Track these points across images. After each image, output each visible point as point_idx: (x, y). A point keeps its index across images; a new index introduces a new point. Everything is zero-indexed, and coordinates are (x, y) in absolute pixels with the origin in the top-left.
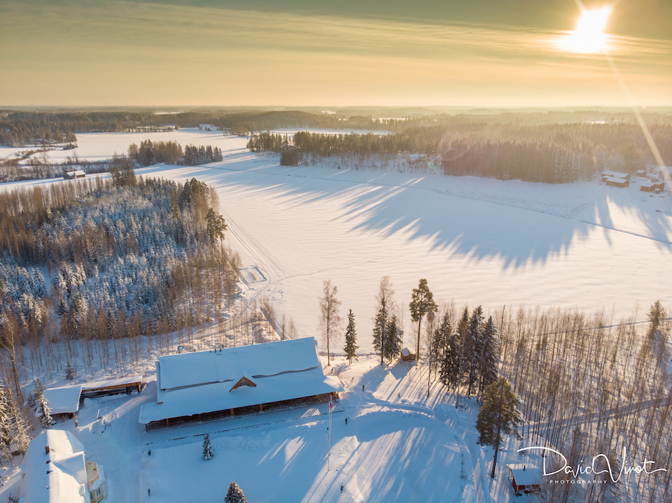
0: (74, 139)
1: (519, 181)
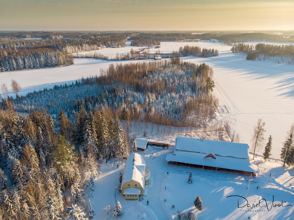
0: (159, 44)
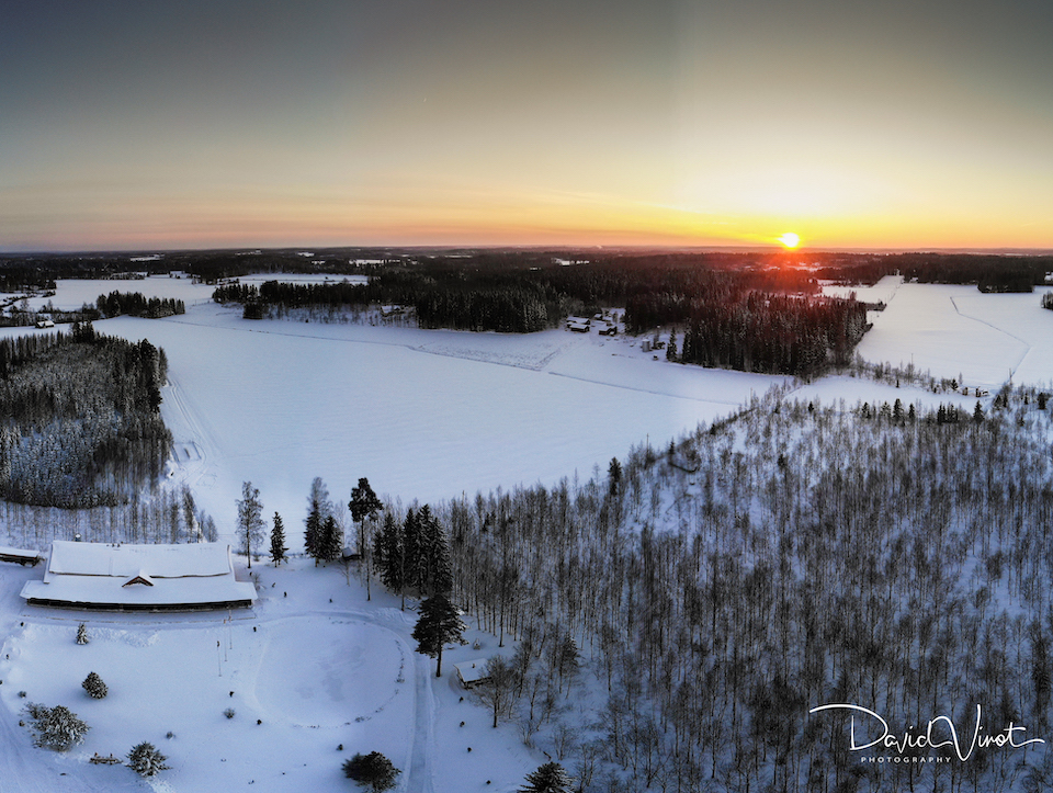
0: (54, 286)
1: (493, 333)
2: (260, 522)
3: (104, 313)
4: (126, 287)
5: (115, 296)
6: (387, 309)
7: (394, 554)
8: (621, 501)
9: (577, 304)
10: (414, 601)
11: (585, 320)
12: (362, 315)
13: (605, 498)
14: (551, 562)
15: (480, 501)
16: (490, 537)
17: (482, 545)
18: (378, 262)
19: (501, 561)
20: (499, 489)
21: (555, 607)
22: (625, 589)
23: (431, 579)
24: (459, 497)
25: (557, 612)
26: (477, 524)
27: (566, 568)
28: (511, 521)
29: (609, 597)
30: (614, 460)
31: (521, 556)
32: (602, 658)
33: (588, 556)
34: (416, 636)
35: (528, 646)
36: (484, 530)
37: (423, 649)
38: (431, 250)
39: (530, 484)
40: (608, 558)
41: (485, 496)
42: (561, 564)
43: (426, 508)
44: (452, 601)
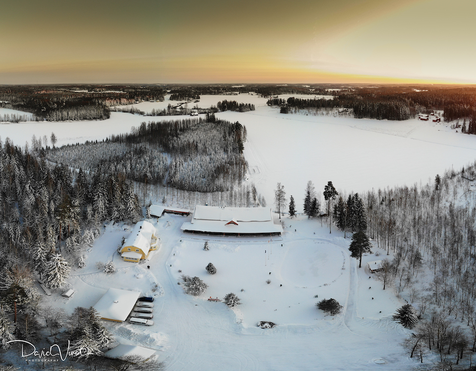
0: (199, 98)
1: (386, 120)
2: (284, 199)
3: (220, 109)
4: (230, 98)
5: (225, 102)
6: (341, 110)
7: (342, 213)
8: (440, 193)
9: (423, 108)
10: (350, 234)
11: (427, 115)
12: (330, 112)
13: (433, 191)
14: (410, 218)
15: (380, 192)
16: (384, 206)
17: (381, 210)
18: (338, 90)
19: (389, 217)
20: (388, 187)
21: (412, 238)
22: (443, 230)
23: (358, 224)
24: (371, 190)
25: (413, 240)
26: (378, 202)
27: (417, 220)
28: (393, 200)
29: (436, 233)
30: (438, 175)
31: (397, 215)
32: (432, 260)
33: (426, 215)
34: (350, 249)
35: (400, 255)
36: (382, 204)
37: (354, 255)
38: (361, 85)
39: (401, 185)
40: (435, 217)
41: (382, 190)
42: (415, 219)
43: (356, 195)
44: (367, 234)
